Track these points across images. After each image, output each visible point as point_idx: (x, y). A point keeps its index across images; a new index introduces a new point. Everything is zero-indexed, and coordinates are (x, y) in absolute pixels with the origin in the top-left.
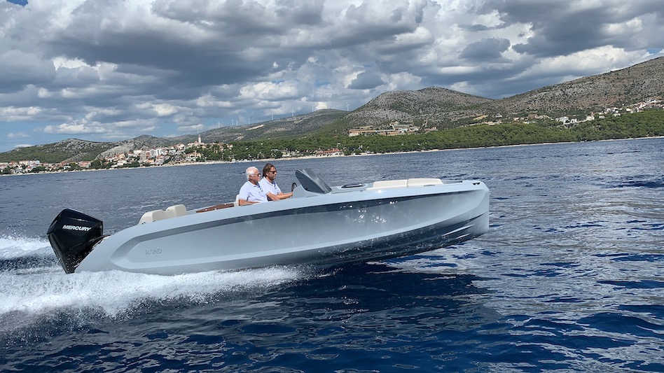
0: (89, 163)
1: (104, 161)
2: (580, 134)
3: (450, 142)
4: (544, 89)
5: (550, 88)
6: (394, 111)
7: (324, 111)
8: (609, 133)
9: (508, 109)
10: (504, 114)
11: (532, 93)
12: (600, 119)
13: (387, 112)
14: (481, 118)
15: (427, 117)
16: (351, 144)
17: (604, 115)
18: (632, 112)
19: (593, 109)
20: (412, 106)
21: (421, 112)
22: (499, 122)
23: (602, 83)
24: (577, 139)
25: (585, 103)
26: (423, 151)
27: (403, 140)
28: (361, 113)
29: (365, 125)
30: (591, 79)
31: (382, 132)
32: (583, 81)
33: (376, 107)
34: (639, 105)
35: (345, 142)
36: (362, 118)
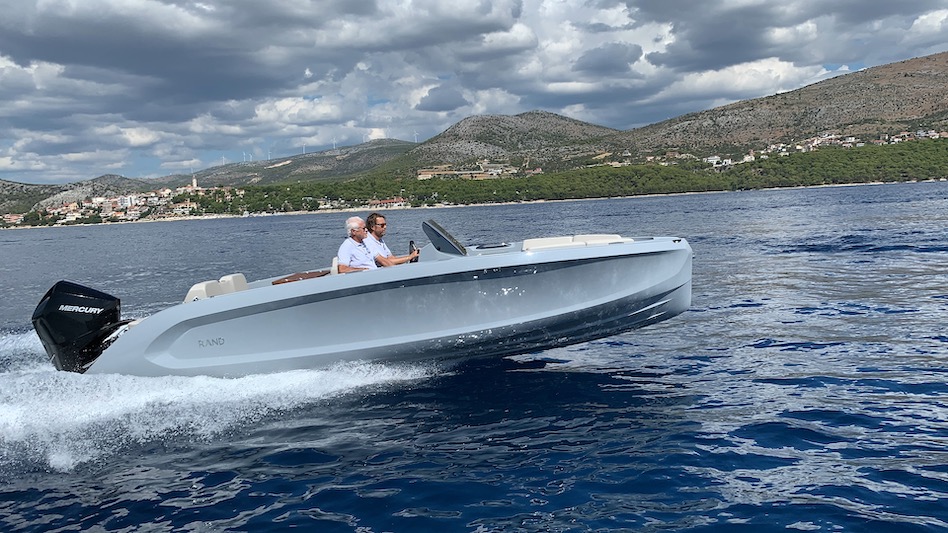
0: (21, 217)
1: (45, 213)
2: (735, 180)
3: (561, 190)
4: (687, 117)
5: (696, 115)
6: (483, 144)
7: (380, 142)
8: (773, 179)
9: (639, 144)
10: (634, 152)
11: (671, 122)
12: (763, 160)
13: (473, 145)
14: (602, 156)
15: (529, 154)
16: (421, 190)
17: (767, 154)
18: (804, 151)
19: (753, 146)
20: (508, 137)
21: (520, 146)
22: (627, 163)
23: (764, 110)
24: (731, 188)
25: (743, 138)
26: (523, 202)
27: (496, 186)
28: (436, 145)
29: (441, 163)
30: (750, 103)
31: (466, 175)
32: (739, 107)
33: (457, 137)
34: (813, 141)
35: (412, 187)
36: (436, 154)
